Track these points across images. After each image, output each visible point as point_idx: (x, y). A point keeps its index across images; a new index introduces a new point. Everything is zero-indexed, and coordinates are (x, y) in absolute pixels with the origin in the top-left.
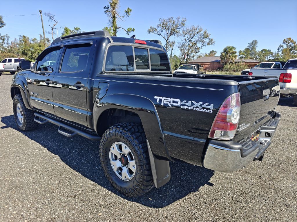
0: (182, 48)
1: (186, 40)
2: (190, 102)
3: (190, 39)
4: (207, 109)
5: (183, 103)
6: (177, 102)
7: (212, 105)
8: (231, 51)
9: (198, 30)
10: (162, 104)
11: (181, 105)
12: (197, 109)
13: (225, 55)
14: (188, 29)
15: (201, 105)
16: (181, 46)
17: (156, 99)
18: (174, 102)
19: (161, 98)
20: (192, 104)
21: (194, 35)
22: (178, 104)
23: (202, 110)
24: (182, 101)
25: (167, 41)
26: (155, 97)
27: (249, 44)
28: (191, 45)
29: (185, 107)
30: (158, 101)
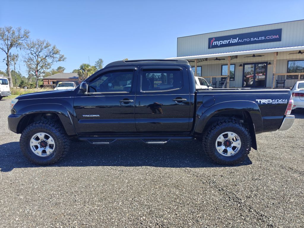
0: (29, 63)
1: (32, 54)
2: (276, 100)
3: (37, 54)
4: (285, 102)
5: (273, 101)
6: (270, 101)
7: (286, 100)
8: (87, 69)
9: (45, 44)
10: (262, 103)
11: (272, 102)
12: (280, 103)
13: (83, 72)
14: (33, 42)
15: (282, 101)
16: (27, 60)
17: (258, 101)
18: (268, 101)
19: (260, 100)
20: (278, 101)
21: (42, 49)
22: (271, 102)
23: (283, 103)
24: (272, 100)
25: (7, 54)
26: (256, 100)
27: (96, 62)
28: (39, 59)
29: (274, 103)
30: (259, 102)
